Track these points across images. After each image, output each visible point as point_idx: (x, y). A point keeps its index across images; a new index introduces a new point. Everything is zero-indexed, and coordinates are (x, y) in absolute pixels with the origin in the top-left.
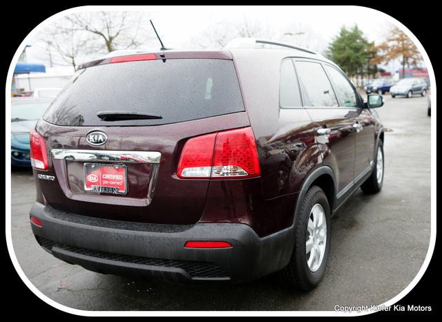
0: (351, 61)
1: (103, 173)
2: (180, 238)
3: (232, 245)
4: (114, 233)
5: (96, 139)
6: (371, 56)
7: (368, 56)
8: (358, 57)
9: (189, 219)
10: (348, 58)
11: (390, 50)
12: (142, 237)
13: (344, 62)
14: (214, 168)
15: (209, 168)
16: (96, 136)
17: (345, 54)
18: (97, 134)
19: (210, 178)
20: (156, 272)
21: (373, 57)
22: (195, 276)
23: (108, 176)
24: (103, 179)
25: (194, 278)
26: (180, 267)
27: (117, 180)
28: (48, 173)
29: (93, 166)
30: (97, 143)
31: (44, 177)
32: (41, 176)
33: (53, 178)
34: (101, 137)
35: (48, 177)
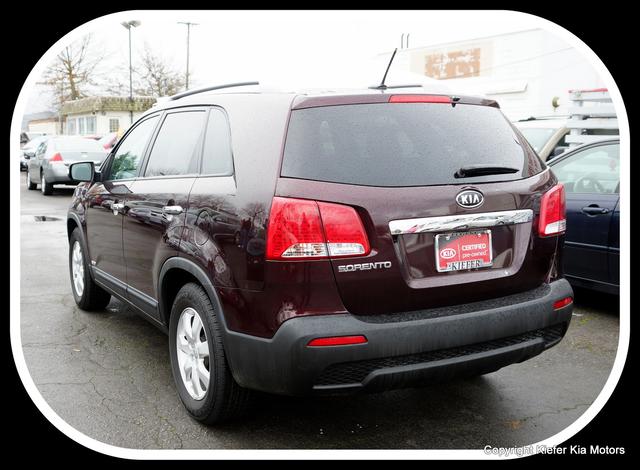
1: (463, 243)
5: (471, 199)
16: (470, 196)
18: (471, 194)
23: (468, 247)
27: (480, 250)
28: (373, 260)
29: (448, 238)
30: (473, 204)
31: (364, 266)
32: (350, 268)
33: (387, 264)
34: (476, 197)
35: (374, 265)
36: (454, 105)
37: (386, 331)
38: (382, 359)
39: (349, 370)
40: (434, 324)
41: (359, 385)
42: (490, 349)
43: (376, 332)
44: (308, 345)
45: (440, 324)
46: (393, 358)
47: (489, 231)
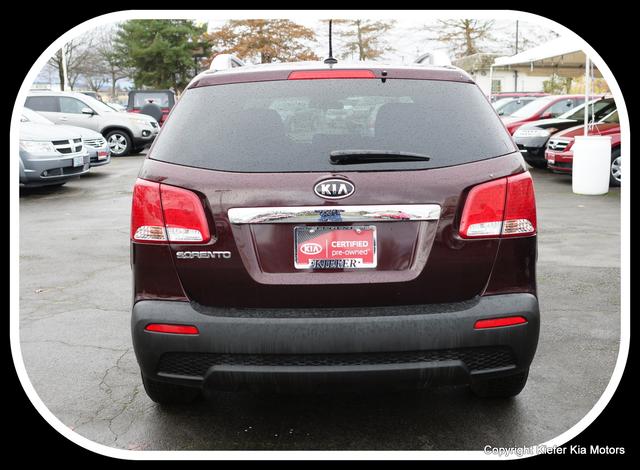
0: (165, 61)
1: (335, 239)
2: (468, 318)
3: (526, 320)
4: (367, 323)
5: (334, 189)
6: (201, 51)
7: (195, 52)
8: (177, 54)
9: (467, 293)
10: (159, 55)
11: (236, 41)
12: (415, 323)
13: (150, 63)
14: (505, 222)
15: (500, 223)
16: (334, 186)
17: (153, 47)
18: (335, 183)
19: (500, 236)
20: (427, 370)
21: (204, 55)
22: (474, 369)
23: (341, 244)
24: (331, 249)
25: (473, 373)
26: (460, 358)
27: (359, 249)
28: (212, 248)
29: (312, 231)
30: (337, 195)
31: (201, 254)
32: (188, 255)
33: (226, 254)
34: (343, 187)
35: (212, 254)
36: (384, 80)
37: (219, 325)
38: (220, 354)
39: (186, 360)
40: (276, 325)
41: (201, 378)
42: (365, 363)
43: (208, 325)
44: (145, 328)
45: (285, 326)
46: (231, 355)
47: (374, 227)
